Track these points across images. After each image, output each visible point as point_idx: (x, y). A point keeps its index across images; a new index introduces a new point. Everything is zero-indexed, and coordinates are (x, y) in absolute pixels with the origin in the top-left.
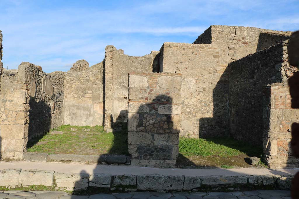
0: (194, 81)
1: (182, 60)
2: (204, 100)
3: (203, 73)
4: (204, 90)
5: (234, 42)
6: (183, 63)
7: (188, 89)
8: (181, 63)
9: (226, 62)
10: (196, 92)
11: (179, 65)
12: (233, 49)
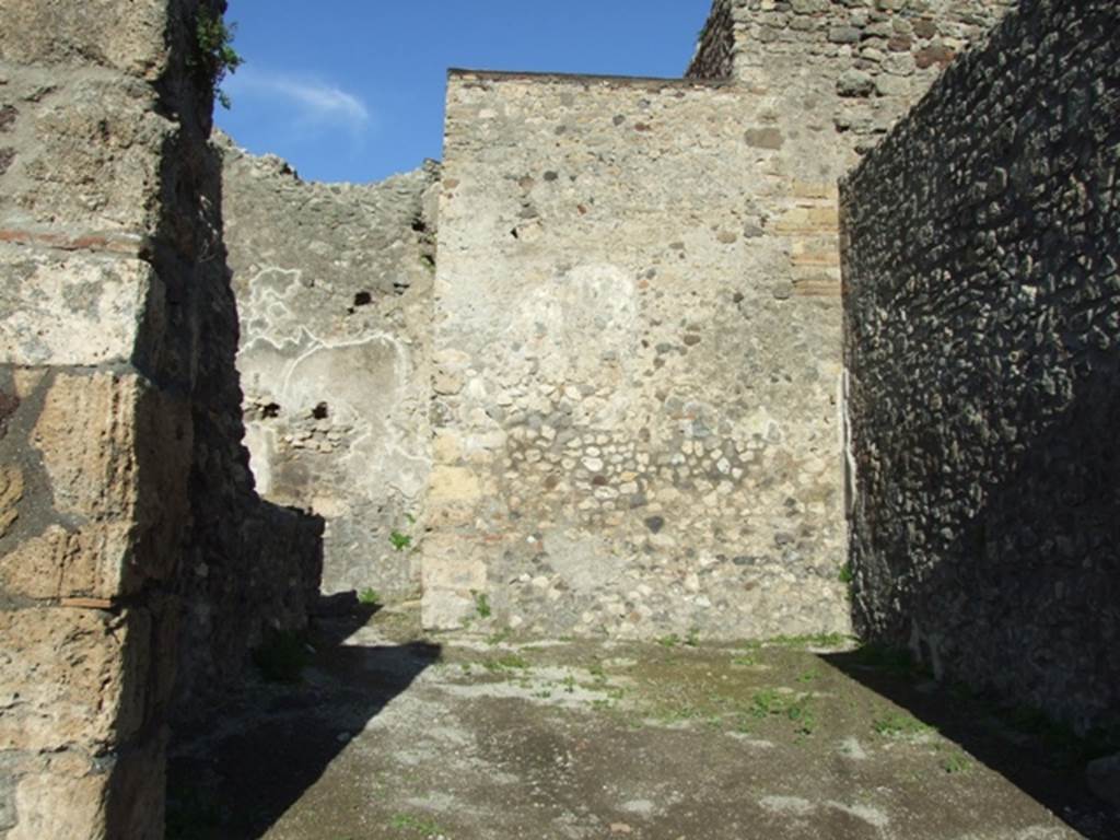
0: (629, 287)
1: (556, 164)
2: (691, 402)
3: (682, 238)
4: (690, 341)
5: (870, 52)
6: (564, 180)
7: (587, 331)
8: (551, 176)
9: (824, 171)
10: (641, 350)
11: (539, 192)
12: (865, 94)
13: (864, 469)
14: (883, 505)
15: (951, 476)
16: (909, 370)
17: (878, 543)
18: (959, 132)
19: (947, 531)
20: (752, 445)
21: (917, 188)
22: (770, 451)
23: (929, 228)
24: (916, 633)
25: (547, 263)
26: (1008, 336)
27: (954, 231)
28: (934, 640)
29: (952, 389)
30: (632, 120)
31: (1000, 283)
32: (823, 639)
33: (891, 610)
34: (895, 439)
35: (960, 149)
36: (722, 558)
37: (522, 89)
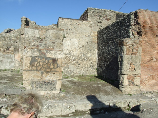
0: (77, 41)
1: (70, 28)
2: (83, 53)
3: (82, 36)
4: (83, 47)
5: (101, 18)
6: (71, 30)
7: (73, 45)
8: (69, 29)
9: (96, 30)
10: (78, 48)
11: (68, 31)
12: (100, 23)
13: (99, 60)
14: (100, 63)
15: (106, 61)
16: (103, 51)
17: (100, 66)
18: (109, 32)
19: (106, 66)
20: (88, 57)
21: (105, 35)
22: (90, 58)
23: (106, 39)
24: (103, 74)
25: (69, 38)
26: (111, 50)
27: (108, 40)
28: (104, 75)
29: (107, 54)
30: (78, 24)
31: (111, 46)
32: (94, 75)
33: (101, 72)
34: (102, 57)
35: (109, 33)
36: (85, 68)
37: (67, 20)
